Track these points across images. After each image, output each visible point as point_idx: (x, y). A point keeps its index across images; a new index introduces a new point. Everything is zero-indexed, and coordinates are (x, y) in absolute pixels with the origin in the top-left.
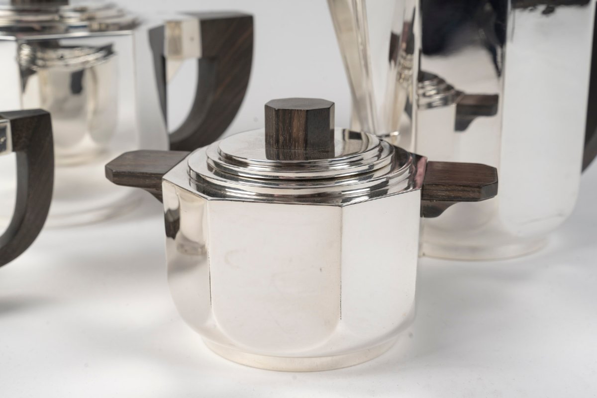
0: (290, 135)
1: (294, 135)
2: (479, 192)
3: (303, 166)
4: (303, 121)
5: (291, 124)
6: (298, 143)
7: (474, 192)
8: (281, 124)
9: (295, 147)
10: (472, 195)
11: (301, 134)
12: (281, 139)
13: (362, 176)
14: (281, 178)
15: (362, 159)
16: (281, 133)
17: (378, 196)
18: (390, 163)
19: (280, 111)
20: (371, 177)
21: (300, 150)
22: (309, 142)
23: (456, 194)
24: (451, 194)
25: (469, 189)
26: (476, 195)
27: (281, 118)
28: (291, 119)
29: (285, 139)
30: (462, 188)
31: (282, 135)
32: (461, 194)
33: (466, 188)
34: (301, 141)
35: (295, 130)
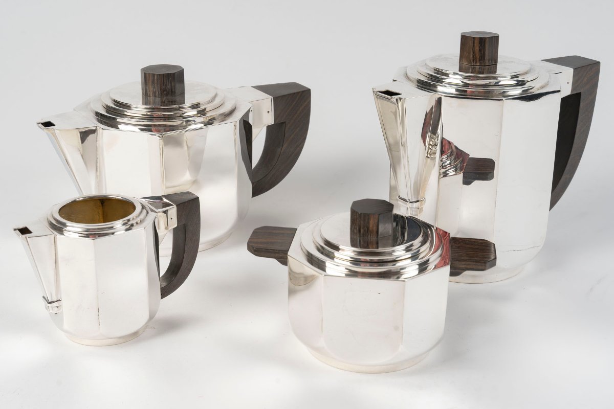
0: (368, 229)
1: (370, 229)
2: (485, 266)
5: (368, 223)
6: (373, 234)
8: (362, 222)
9: (371, 236)
10: (480, 267)
11: (375, 228)
12: (362, 231)
19: (362, 215)
22: (379, 233)
23: (471, 267)
24: (468, 267)
25: (479, 264)
26: (483, 267)
27: (362, 218)
28: (369, 219)
29: (365, 231)
30: (475, 263)
31: (363, 228)
32: (474, 267)
33: (477, 264)
34: (375, 233)
35: (371, 226)
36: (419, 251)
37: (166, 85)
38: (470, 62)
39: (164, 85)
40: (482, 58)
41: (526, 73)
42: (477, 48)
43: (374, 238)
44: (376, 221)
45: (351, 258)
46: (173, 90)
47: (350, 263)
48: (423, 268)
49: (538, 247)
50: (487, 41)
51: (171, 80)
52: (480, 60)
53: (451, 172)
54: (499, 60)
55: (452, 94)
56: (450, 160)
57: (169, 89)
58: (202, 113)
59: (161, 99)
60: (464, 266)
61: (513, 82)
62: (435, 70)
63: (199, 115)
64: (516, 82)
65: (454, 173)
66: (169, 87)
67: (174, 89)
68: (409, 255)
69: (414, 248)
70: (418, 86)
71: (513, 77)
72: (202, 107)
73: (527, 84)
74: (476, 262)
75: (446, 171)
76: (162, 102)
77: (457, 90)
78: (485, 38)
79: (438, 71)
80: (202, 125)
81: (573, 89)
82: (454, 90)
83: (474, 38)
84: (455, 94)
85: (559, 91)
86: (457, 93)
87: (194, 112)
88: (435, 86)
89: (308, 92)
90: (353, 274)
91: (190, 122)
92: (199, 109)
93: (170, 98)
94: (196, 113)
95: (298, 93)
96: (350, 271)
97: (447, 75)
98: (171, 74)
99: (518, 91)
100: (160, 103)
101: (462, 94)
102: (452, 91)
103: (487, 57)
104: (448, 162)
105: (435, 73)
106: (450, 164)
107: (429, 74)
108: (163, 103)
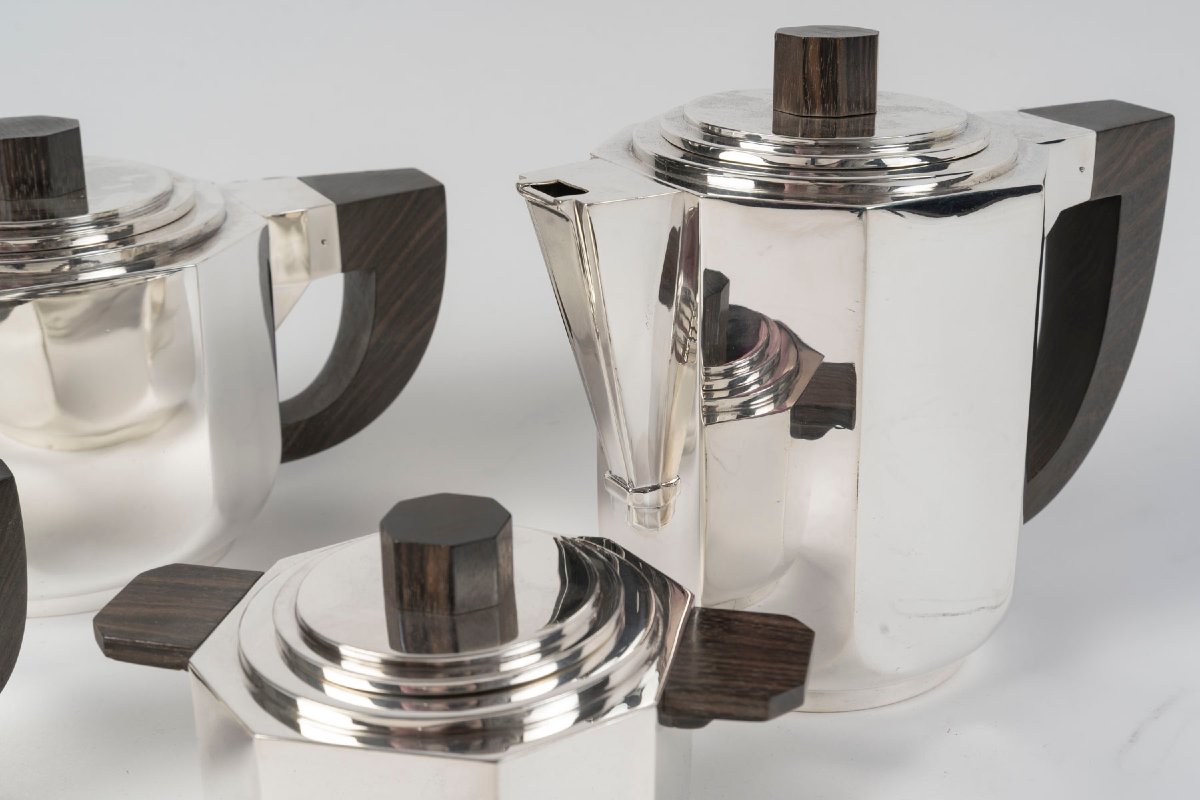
0: (423, 588)
1: (430, 588)
2: (766, 708)
5: (423, 570)
6: (438, 602)
8: (404, 568)
9: (433, 609)
10: (752, 712)
11: (442, 587)
12: (407, 593)
16: (405, 582)
19: (403, 547)
21: (441, 615)
23: (726, 709)
24: (716, 709)
25: (746, 701)
26: (760, 712)
27: (404, 557)
28: (423, 559)
29: (414, 594)
30: (734, 699)
31: (409, 586)
32: (732, 709)
33: (741, 700)
34: (443, 600)
35: (430, 580)
36: (579, 652)
37: (24, 169)
38: (797, 107)
39: (17, 169)
40: (830, 95)
41: (950, 138)
42: (815, 69)
43: (441, 617)
44: (444, 566)
45: (373, 683)
46: (44, 182)
47: (373, 700)
48: (593, 703)
49: (996, 607)
50: (842, 50)
51: (36, 156)
52: (823, 102)
53: (763, 407)
54: (880, 103)
55: (746, 194)
56: (760, 371)
57: (33, 179)
58: (122, 238)
59: (13, 206)
60: (702, 707)
61: (912, 161)
62: (703, 129)
63: (113, 245)
64: (918, 161)
65: (771, 408)
66: (32, 173)
67: (48, 178)
68: (551, 666)
69: (566, 643)
70: (657, 174)
71: (913, 147)
72: (124, 224)
73: (953, 167)
74: (741, 694)
75: (747, 404)
76: (15, 212)
77: (759, 184)
78: (835, 40)
79: (711, 133)
80: (121, 271)
81: (1097, 187)
82: (752, 184)
83: (805, 41)
84: (753, 195)
85: (1036, 189)
86: (757, 191)
87: (98, 237)
88: (700, 173)
89: (438, 192)
90: (378, 737)
91: (83, 266)
92: (116, 229)
93: (37, 203)
94: (105, 238)
95: (408, 195)
96: (372, 728)
97: (733, 142)
98: (35, 138)
99: (920, 188)
100: (10, 216)
101: (773, 195)
102: (747, 186)
103: (842, 94)
104: (755, 376)
105: (705, 138)
106: (759, 381)
107: (685, 142)
108: (18, 215)
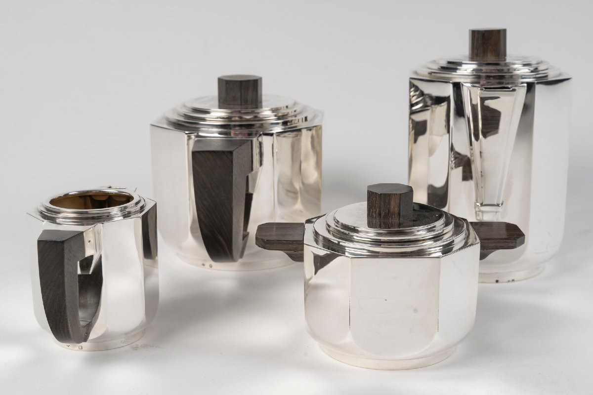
0: (389, 211)
1: (392, 211)
2: (516, 243)
3: (402, 232)
4: (398, 201)
5: (389, 204)
6: (394, 216)
7: (512, 242)
8: (382, 203)
9: (392, 218)
10: (511, 245)
11: (396, 210)
12: (383, 214)
13: (436, 238)
14: (382, 241)
15: (435, 227)
16: (382, 209)
17: (448, 252)
18: (452, 229)
19: (382, 195)
20: (441, 239)
21: (396, 221)
22: (401, 215)
23: (501, 245)
24: (498, 245)
25: (509, 241)
26: (514, 244)
27: (382, 199)
28: (390, 200)
29: (385, 213)
30: (504, 241)
31: (383, 211)
32: (504, 244)
34: (396, 214)
35: (392, 207)
45: (372, 239)
60: (493, 245)
